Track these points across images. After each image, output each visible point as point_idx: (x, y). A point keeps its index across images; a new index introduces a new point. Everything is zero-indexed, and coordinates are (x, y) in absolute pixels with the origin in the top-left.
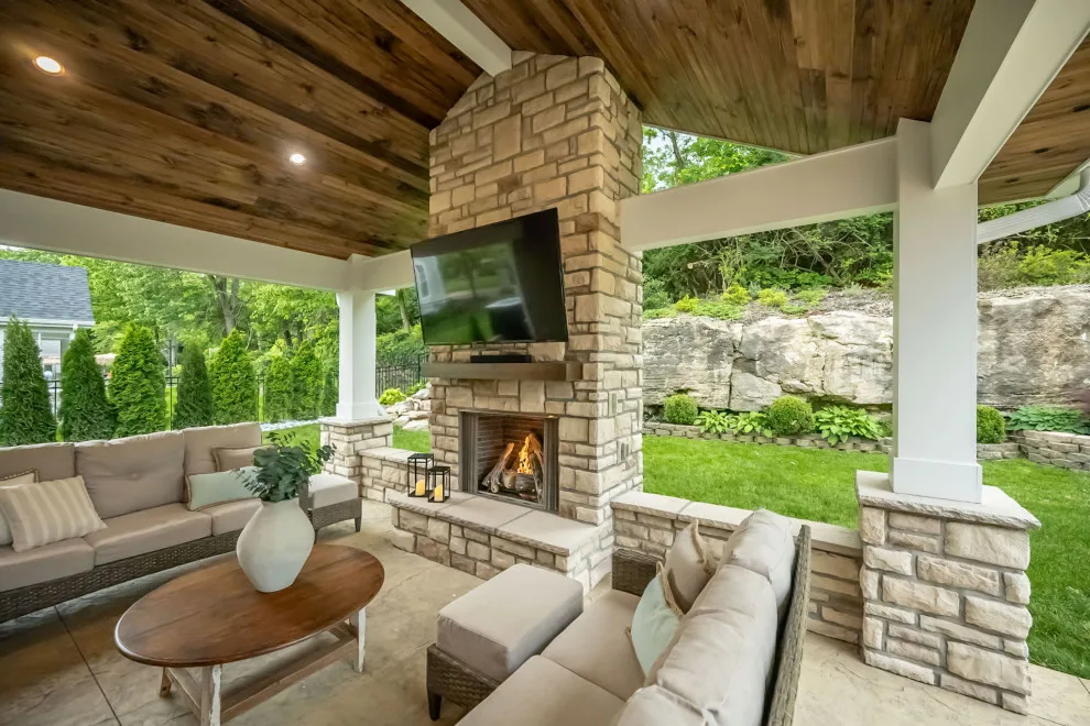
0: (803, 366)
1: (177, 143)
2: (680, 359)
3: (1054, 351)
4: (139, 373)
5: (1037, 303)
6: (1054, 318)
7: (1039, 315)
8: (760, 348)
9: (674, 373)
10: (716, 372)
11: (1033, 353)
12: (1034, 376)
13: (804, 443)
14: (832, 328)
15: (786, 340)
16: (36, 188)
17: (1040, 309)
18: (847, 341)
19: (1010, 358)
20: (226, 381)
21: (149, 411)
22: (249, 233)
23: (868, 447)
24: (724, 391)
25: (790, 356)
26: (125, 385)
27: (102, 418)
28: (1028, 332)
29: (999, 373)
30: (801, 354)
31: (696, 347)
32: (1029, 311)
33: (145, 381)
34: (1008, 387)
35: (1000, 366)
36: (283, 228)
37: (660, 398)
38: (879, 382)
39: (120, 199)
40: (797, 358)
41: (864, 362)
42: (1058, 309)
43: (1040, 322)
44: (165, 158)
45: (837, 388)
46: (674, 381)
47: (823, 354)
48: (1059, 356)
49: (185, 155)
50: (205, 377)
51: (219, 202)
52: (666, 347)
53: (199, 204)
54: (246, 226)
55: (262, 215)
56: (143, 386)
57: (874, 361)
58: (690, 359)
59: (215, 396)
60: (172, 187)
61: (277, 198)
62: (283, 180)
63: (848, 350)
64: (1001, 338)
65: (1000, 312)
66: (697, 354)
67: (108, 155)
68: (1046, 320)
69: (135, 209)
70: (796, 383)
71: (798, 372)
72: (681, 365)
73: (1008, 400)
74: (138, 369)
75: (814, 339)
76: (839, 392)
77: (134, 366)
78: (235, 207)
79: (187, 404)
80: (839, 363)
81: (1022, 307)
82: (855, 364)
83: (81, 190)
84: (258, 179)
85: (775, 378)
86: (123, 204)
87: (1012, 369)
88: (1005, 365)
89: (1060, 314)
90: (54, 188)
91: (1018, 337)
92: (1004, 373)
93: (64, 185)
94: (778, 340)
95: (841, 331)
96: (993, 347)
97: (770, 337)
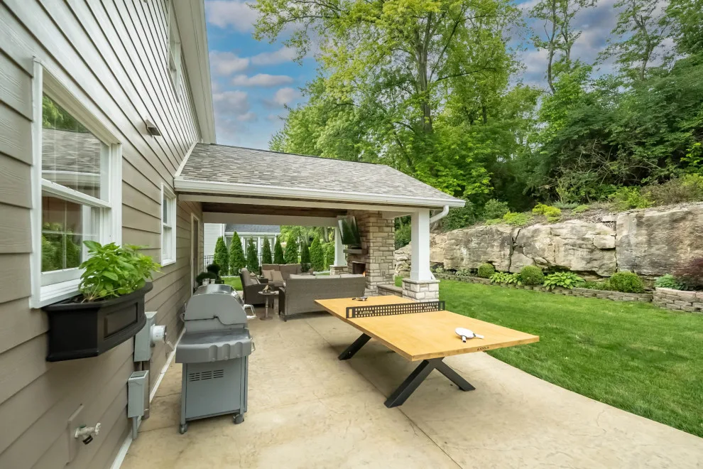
0: (544, 250)
2: (488, 246)
3: (687, 242)
5: (673, 214)
6: (687, 223)
7: (676, 221)
8: (524, 241)
9: (485, 253)
10: (502, 253)
11: (673, 244)
12: (673, 256)
13: (536, 289)
14: (558, 230)
15: (537, 236)
17: (675, 217)
18: (566, 237)
19: (657, 246)
23: (566, 292)
24: (507, 262)
25: (538, 245)
28: (668, 231)
29: (650, 255)
30: (544, 244)
31: (495, 240)
32: (668, 219)
34: (656, 262)
35: (650, 250)
37: (479, 265)
38: (583, 259)
40: (541, 246)
41: (574, 248)
42: (690, 217)
43: (676, 225)
45: (561, 262)
46: (486, 257)
47: (554, 244)
48: (690, 245)
52: (482, 240)
57: (580, 247)
58: (492, 246)
63: (566, 241)
64: (650, 235)
65: (648, 220)
66: (496, 244)
68: (681, 224)
70: (540, 259)
71: (541, 253)
72: (489, 249)
73: (657, 270)
75: (550, 236)
76: (562, 264)
80: (562, 249)
81: (661, 217)
82: (570, 249)
85: (530, 256)
87: (658, 252)
88: (653, 250)
89: (692, 220)
91: (661, 234)
92: (652, 254)
94: (533, 236)
95: (564, 232)
96: (644, 240)
97: (529, 235)
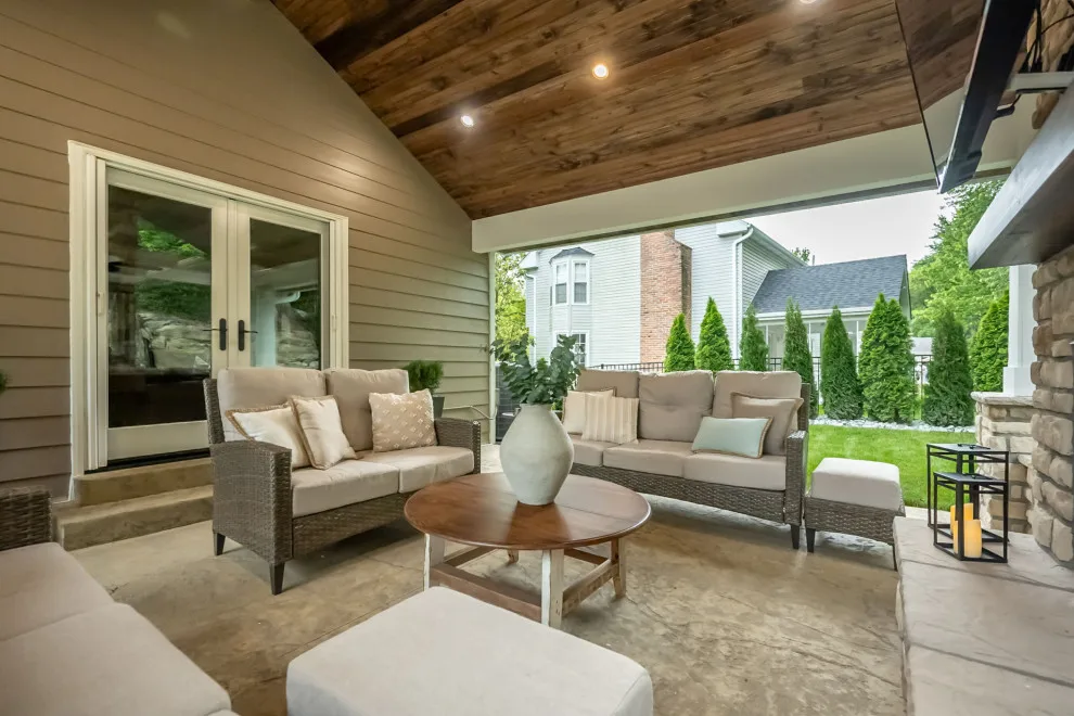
1: (695, 73)
4: (882, 348)
16: (654, 174)
20: (990, 358)
21: (892, 389)
22: (824, 134)
26: (870, 360)
27: (850, 392)
33: (887, 357)
36: (862, 105)
39: (698, 156)
44: (698, 95)
49: (709, 80)
50: (963, 353)
51: (768, 113)
53: (753, 125)
54: (815, 126)
55: (822, 101)
56: (885, 362)
59: (975, 378)
60: (722, 120)
61: (824, 65)
62: (815, 36)
67: (667, 119)
69: (713, 161)
74: (881, 344)
77: (877, 340)
78: (788, 108)
79: (937, 386)
83: (675, 161)
84: (786, 56)
86: (703, 159)
90: (663, 169)
93: (663, 164)
